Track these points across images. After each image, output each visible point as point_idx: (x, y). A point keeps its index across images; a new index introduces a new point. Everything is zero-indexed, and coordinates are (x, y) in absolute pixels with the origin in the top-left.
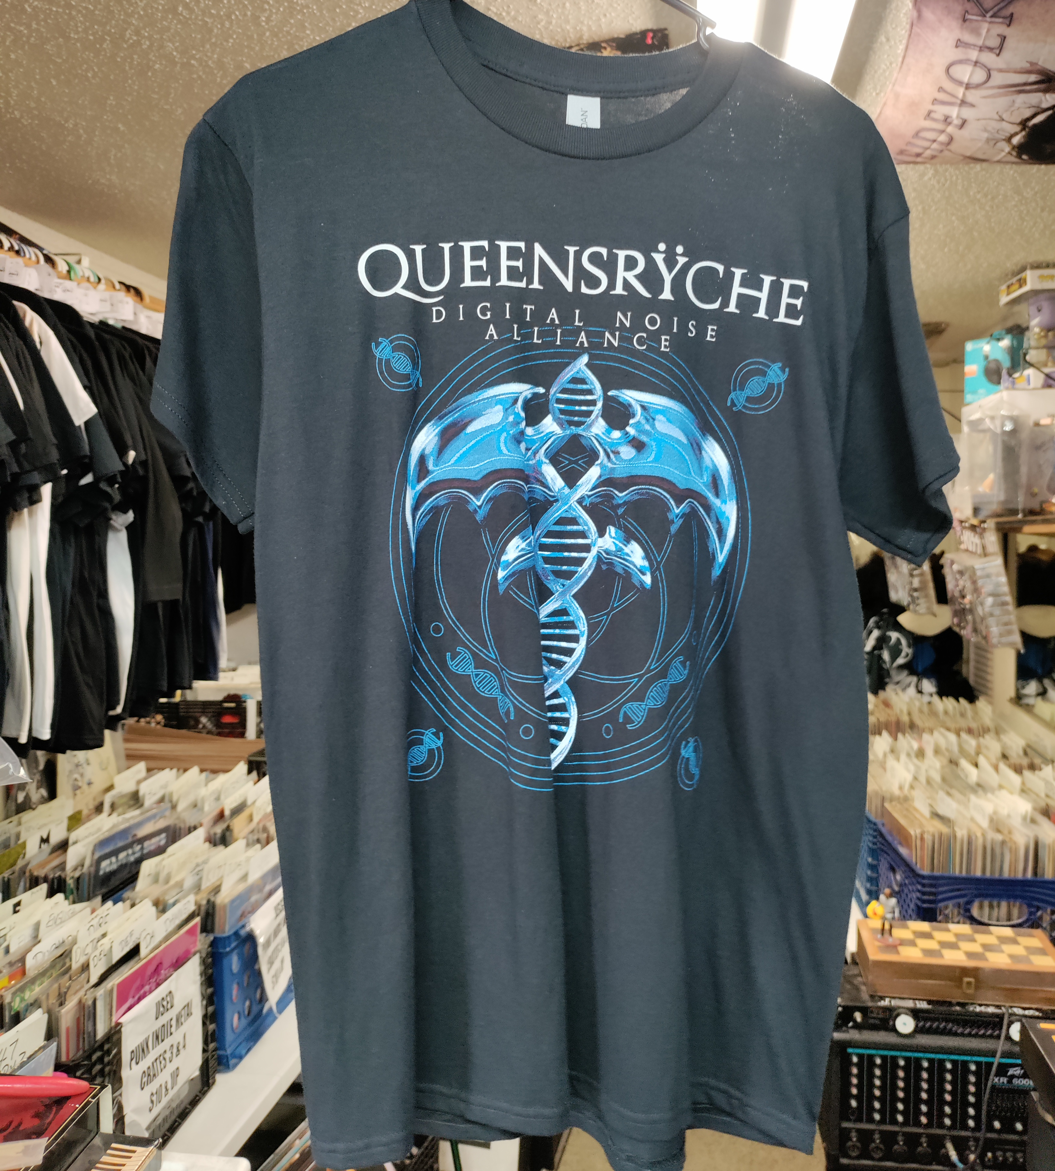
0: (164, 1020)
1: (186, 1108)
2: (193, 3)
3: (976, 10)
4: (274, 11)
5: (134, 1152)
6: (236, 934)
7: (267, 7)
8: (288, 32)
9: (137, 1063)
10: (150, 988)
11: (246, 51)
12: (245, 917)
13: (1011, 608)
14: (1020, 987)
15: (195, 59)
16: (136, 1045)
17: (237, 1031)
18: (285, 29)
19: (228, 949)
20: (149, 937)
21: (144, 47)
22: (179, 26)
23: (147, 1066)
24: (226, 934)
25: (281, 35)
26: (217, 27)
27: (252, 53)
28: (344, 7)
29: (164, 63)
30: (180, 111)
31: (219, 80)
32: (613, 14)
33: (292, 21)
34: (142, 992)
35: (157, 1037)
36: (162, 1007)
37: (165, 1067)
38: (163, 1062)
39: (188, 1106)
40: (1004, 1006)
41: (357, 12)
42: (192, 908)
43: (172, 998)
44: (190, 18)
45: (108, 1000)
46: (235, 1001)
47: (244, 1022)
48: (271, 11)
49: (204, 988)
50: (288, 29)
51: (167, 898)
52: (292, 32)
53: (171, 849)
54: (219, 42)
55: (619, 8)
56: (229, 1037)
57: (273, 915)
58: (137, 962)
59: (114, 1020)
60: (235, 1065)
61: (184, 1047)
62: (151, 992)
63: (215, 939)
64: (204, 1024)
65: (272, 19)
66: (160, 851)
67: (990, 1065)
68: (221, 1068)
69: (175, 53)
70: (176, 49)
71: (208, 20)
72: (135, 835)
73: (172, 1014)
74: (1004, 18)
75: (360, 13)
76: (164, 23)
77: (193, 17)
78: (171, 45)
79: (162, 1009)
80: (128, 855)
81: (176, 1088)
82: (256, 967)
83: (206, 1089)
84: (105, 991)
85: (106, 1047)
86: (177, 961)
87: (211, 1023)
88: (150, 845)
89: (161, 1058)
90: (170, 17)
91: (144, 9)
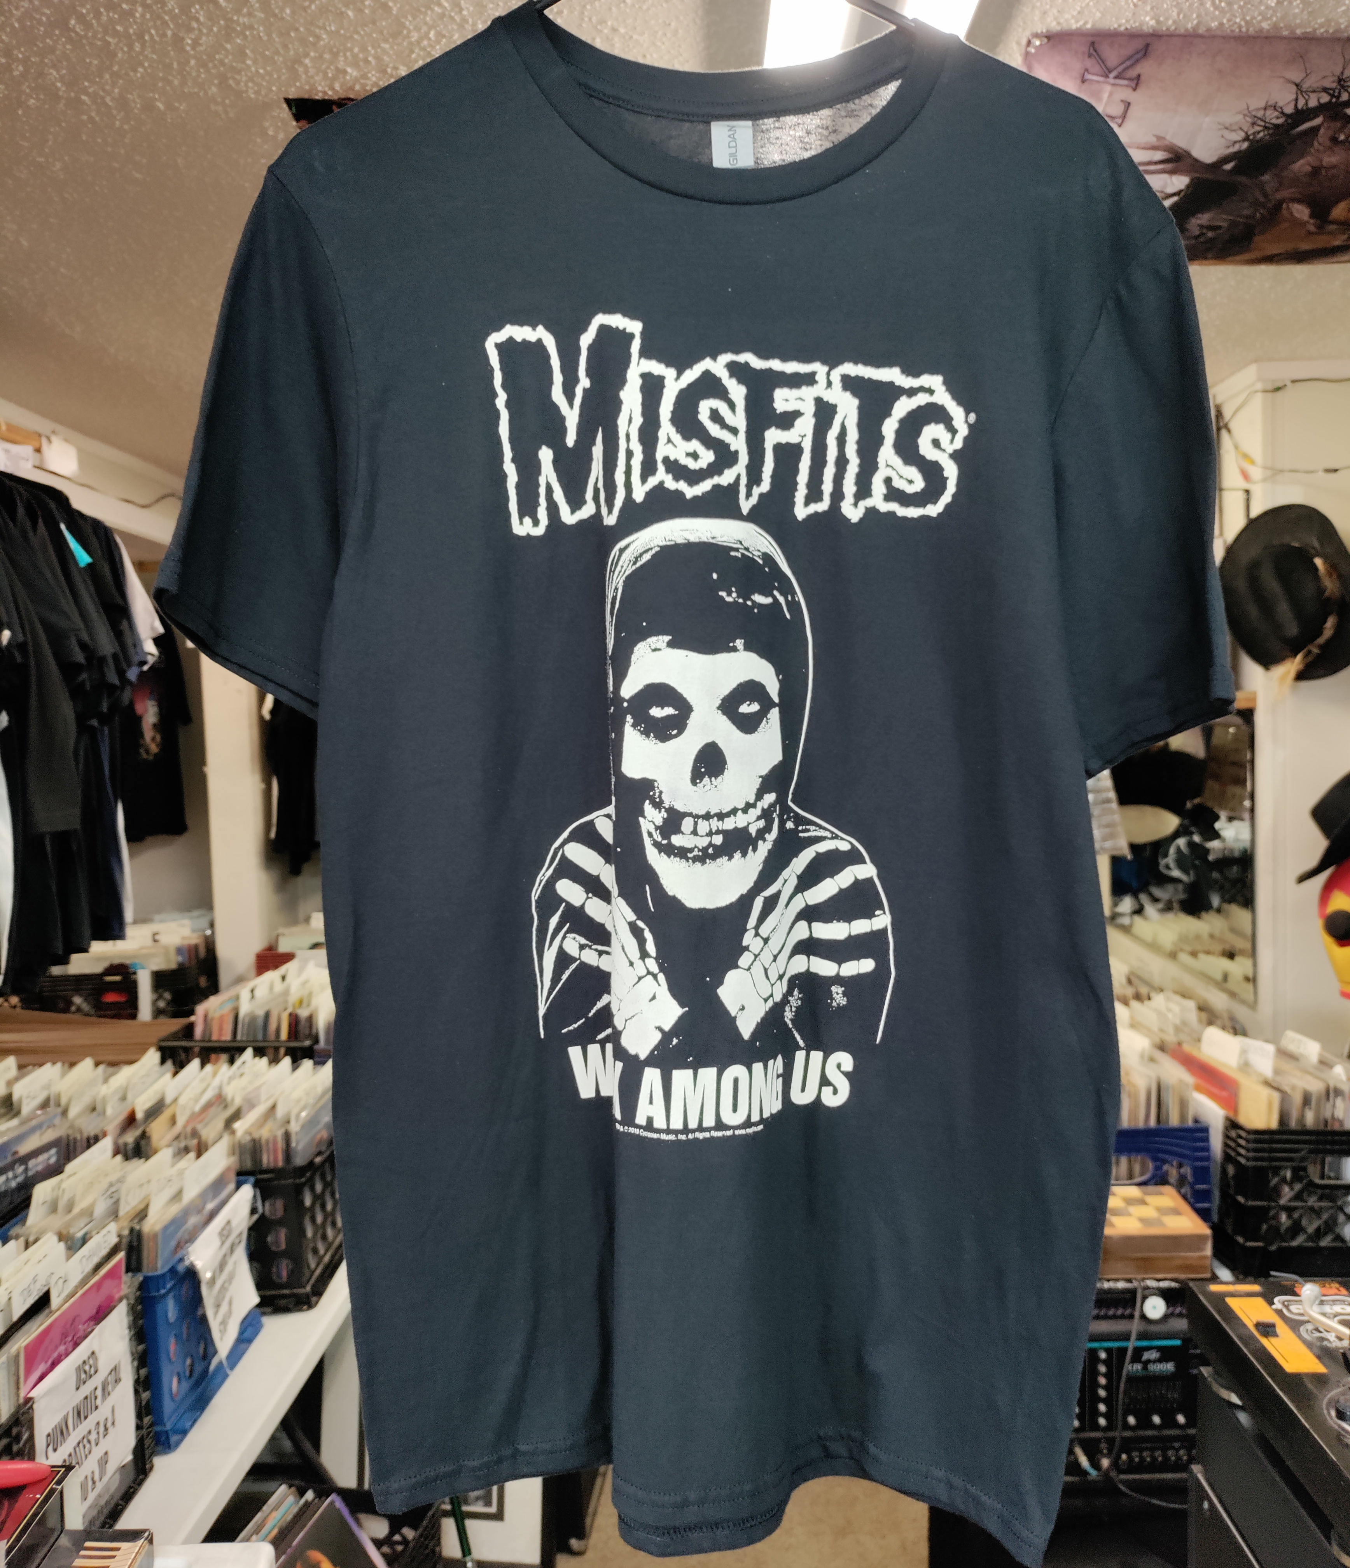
0: (86, 1390)
1: (117, 1505)
2: (92, 15)
3: (1097, 69)
4: (205, 31)
5: (118, 1549)
6: (173, 1271)
7: (194, 25)
8: (222, 62)
9: (55, 1450)
10: (66, 1349)
11: (160, 84)
12: (181, 1248)
13: (1114, 805)
14: (1152, 1255)
15: (87, 94)
16: (53, 1426)
17: (177, 1399)
18: (217, 57)
19: (163, 1292)
20: (61, 1281)
21: (16, 73)
22: (68, 47)
23: (68, 1453)
24: (159, 1272)
25: (210, 65)
26: (122, 49)
27: (168, 88)
28: (302, 29)
29: (42, 97)
30: (58, 165)
31: (118, 123)
32: (655, 56)
33: (228, 46)
34: (55, 1355)
35: (79, 1414)
36: (85, 1373)
37: (90, 1452)
38: (88, 1446)
39: (120, 1502)
40: (1136, 1279)
41: (318, 38)
42: (114, 1240)
43: (96, 1359)
44: (85, 36)
45: (13, 1369)
46: (173, 1359)
47: (186, 1385)
48: (200, 30)
49: (134, 1343)
50: (222, 56)
51: (72, 1231)
52: (226, 61)
53: (70, 1168)
54: (123, 72)
55: (663, 47)
56: (168, 1406)
57: (217, 1242)
58: (48, 1316)
59: (22, 1394)
60: (178, 1444)
61: (113, 1423)
62: (67, 1354)
63: (146, 1279)
64: (136, 1392)
65: (201, 42)
66: (55, 1170)
67: (1124, 1350)
68: (159, 1448)
69: (59, 85)
70: (62, 79)
71: (111, 40)
72: (16, 1153)
73: (96, 1381)
74: (1130, 79)
75: (323, 40)
76: (48, 41)
77: (90, 34)
78: (54, 73)
79: (83, 1376)
80: (8, 1180)
81: (106, 1479)
82: (200, 1312)
83: (141, 1477)
84: (8, 1358)
85: (15, 1431)
86: (97, 1313)
87: (144, 1391)
88: (37, 1164)
89: (85, 1440)
90: (57, 32)
91: (19, 21)
